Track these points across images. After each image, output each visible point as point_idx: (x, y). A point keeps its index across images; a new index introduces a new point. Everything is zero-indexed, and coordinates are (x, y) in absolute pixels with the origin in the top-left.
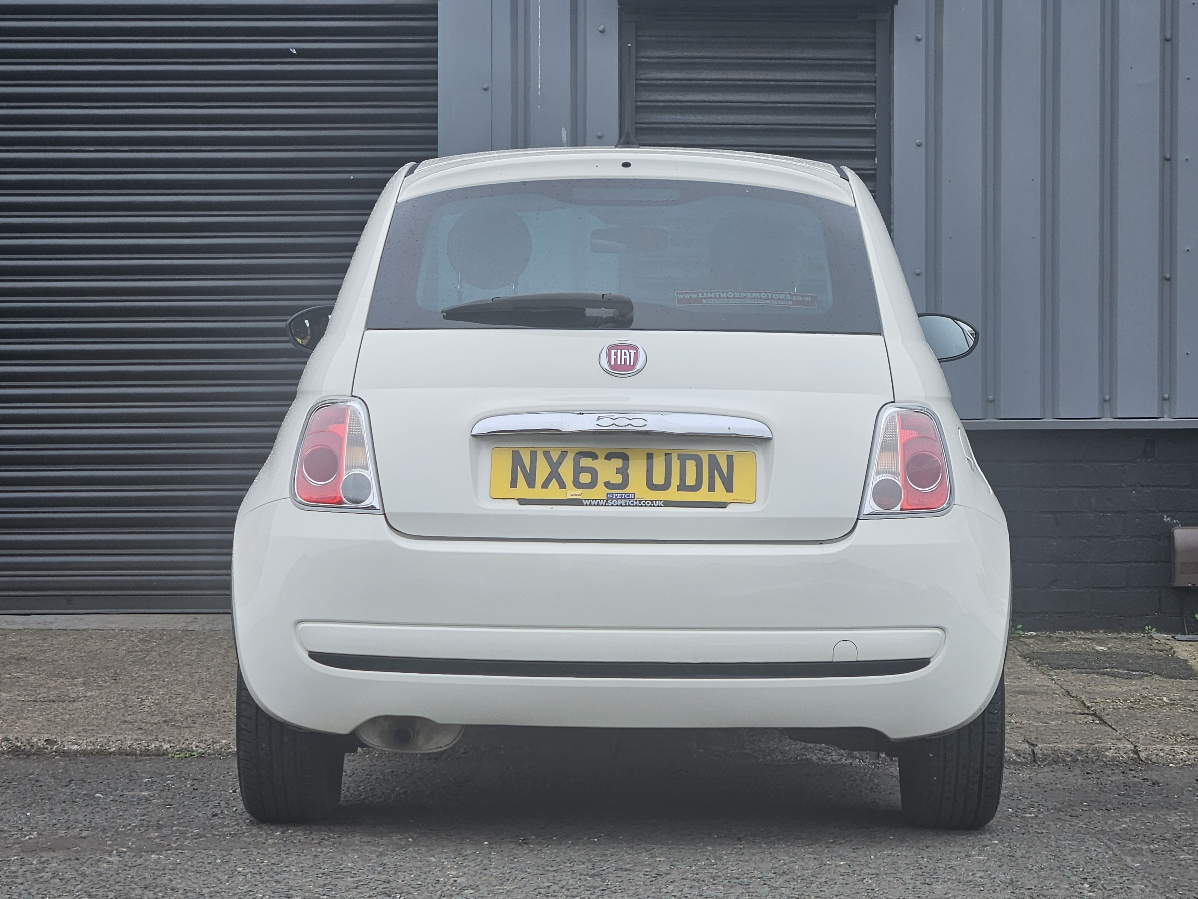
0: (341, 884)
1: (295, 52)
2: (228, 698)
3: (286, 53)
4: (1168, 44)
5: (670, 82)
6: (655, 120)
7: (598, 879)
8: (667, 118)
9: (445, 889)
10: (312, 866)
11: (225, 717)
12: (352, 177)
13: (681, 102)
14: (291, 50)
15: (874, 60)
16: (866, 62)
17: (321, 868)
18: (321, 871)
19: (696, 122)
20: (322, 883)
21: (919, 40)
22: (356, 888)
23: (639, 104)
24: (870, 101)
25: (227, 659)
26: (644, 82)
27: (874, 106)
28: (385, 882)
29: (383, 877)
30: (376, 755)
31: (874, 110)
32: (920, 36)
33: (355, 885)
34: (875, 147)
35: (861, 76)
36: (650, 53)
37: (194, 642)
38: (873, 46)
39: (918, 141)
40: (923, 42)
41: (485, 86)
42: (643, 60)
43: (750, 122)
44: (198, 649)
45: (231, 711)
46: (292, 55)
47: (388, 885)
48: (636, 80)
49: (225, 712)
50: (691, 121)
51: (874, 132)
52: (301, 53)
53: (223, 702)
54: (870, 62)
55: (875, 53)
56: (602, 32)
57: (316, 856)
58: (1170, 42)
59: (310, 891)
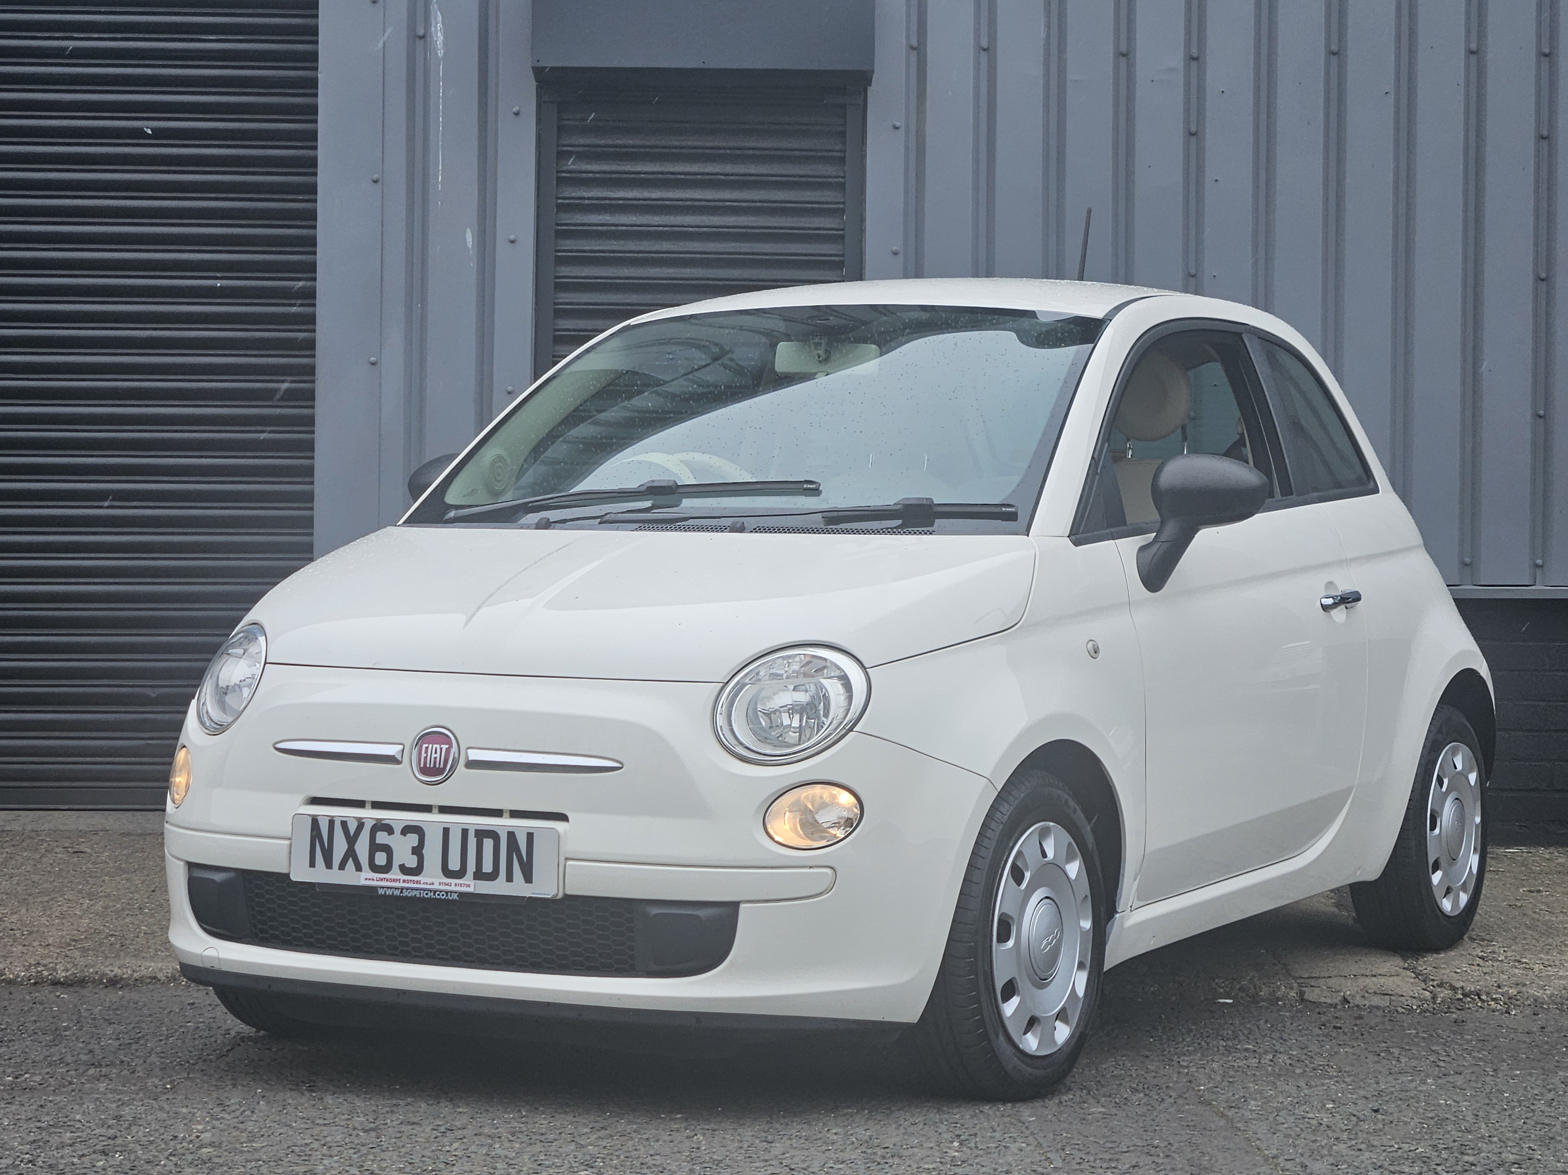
0: (55, 1140)
1: (150, 132)
2: (22, 913)
3: (139, 133)
4: (1193, 139)
5: (597, 175)
6: (578, 221)
7: (373, 1134)
8: (594, 218)
9: (179, 1146)
10: (30, 1119)
11: (9, 936)
12: (219, 285)
13: (610, 199)
14: (145, 129)
15: (844, 151)
16: (835, 154)
17: (39, 1121)
18: (39, 1124)
19: (628, 223)
20: (32, 1139)
21: (896, 128)
22: (70, 1146)
23: (560, 201)
24: (837, 200)
25: (39, 866)
26: (567, 175)
27: (841, 206)
28: (109, 1138)
29: (111, 1132)
30: (184, 983)
31: (843, 211)
32: (898, 124)
33: (72, 1141)
34: (843, 256)
35: (830, 170)
36: (574, 140)
37: (6, 845)
38: (843, 134)
39: (895, 248)
40: (902, 130)
41: (375, 177)
42: (565, 148)
43: (693, 224)
44: (7, 853)
45: (20, 929)
46: (148, 137)
47: (111, 1142)
48: (558, 172)
49: (12, 930)
50: (622, 222)
51: (842, 237)
52: (158, 133)
53: (14, 918)
54: (838, 154)
55: (844, 143)
56: (517, 114)
57: (41, 1106)
58: (1195, 136)
59: (12, 1149)
